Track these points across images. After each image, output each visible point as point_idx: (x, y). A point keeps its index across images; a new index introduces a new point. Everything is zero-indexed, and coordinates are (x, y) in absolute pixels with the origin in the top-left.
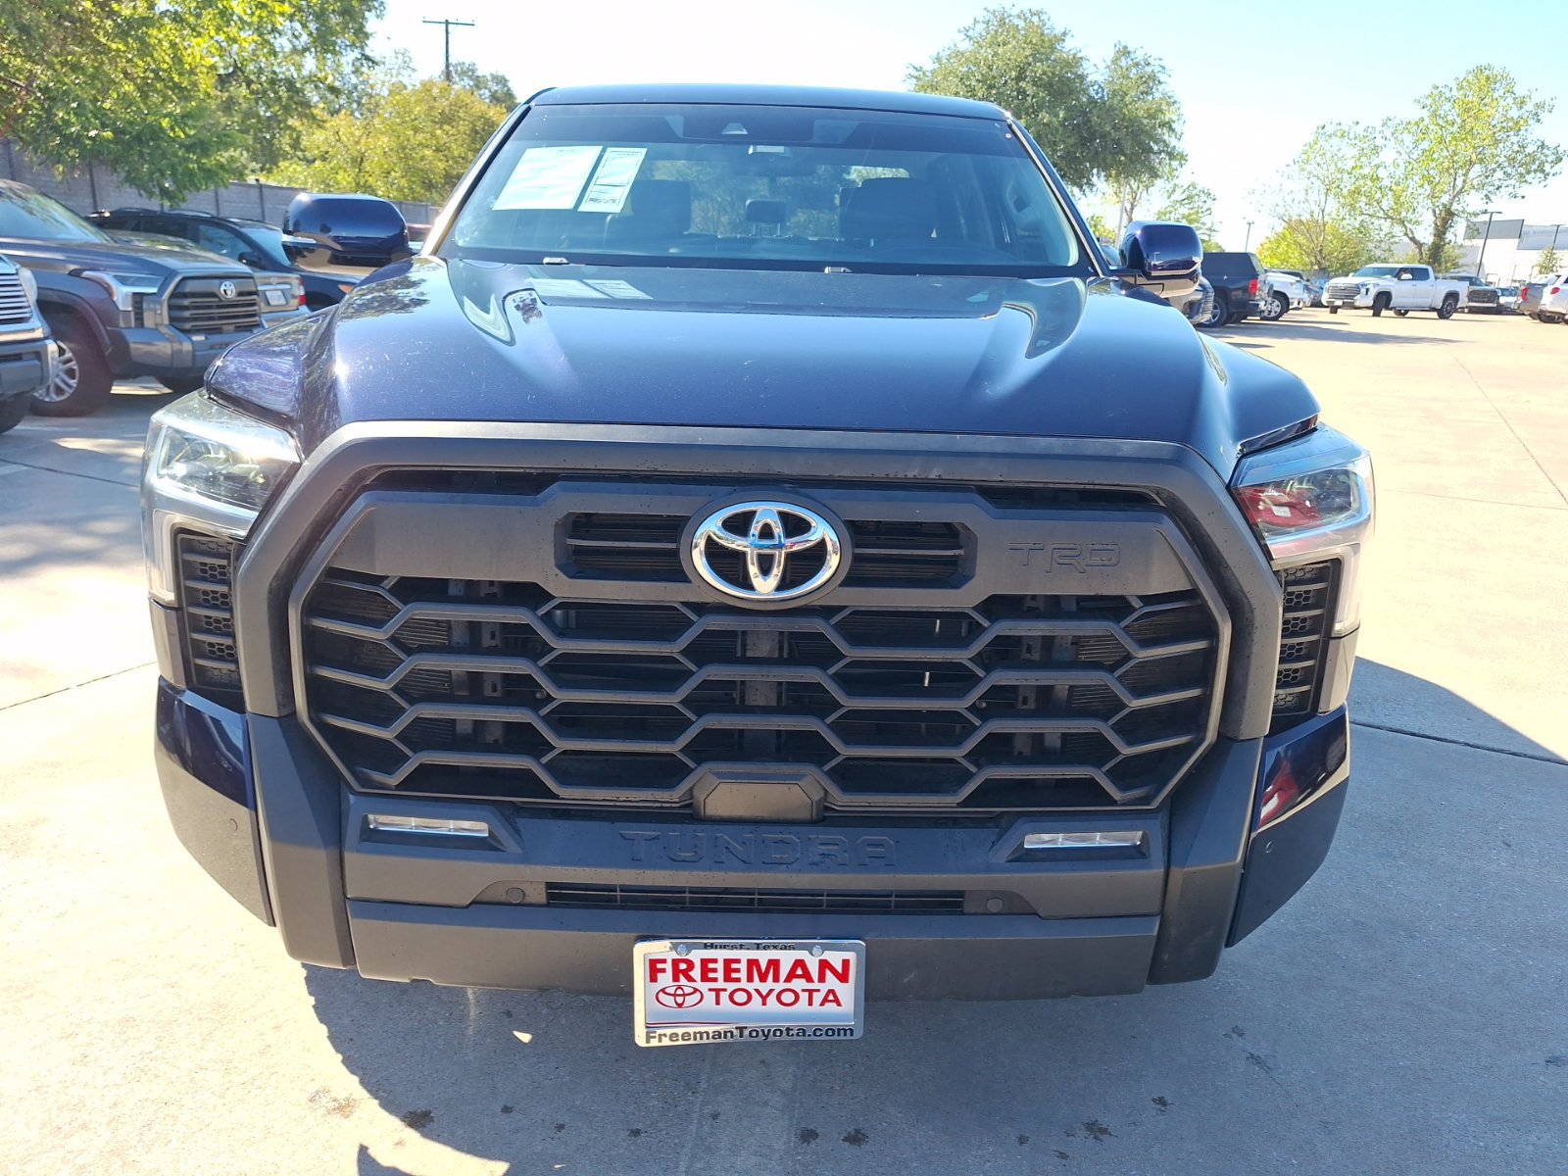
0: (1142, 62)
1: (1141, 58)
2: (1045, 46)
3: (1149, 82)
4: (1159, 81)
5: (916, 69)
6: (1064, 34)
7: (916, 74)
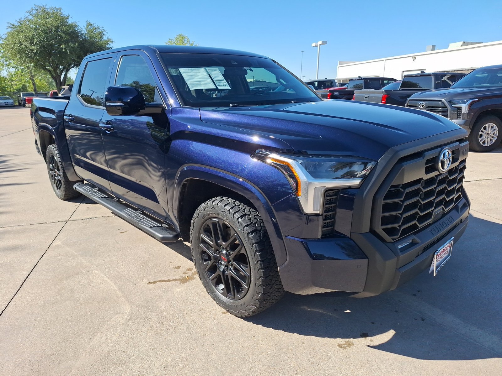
0: (97, 28)
1: (96, 26)
2: (63, 20)
3: (101, 34)
4: (104, 35)
5: (12, 25)
6: (68, 16)
7: (11, 26)
